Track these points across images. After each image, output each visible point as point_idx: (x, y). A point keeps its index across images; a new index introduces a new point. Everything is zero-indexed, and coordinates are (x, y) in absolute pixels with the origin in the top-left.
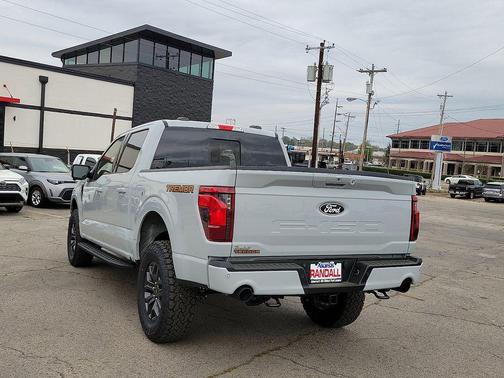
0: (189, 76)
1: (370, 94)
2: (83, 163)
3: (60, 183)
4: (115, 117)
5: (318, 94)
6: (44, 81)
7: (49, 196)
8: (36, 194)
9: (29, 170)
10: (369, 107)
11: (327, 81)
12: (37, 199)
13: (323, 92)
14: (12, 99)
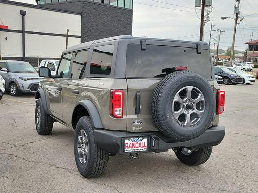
0: (116, 8)
1: (237, 14)
2: (46, 66)
3: (28, 79)
4: (67, 36)
5: (203, 15)
6: (23, 14)
7: (21, 89)
8: (13, 87)
9: (8, 71)
10: (236, 23)
11: (208, 6)
12: (13, 90)
13: (205, 13)
14: (3, 26)
